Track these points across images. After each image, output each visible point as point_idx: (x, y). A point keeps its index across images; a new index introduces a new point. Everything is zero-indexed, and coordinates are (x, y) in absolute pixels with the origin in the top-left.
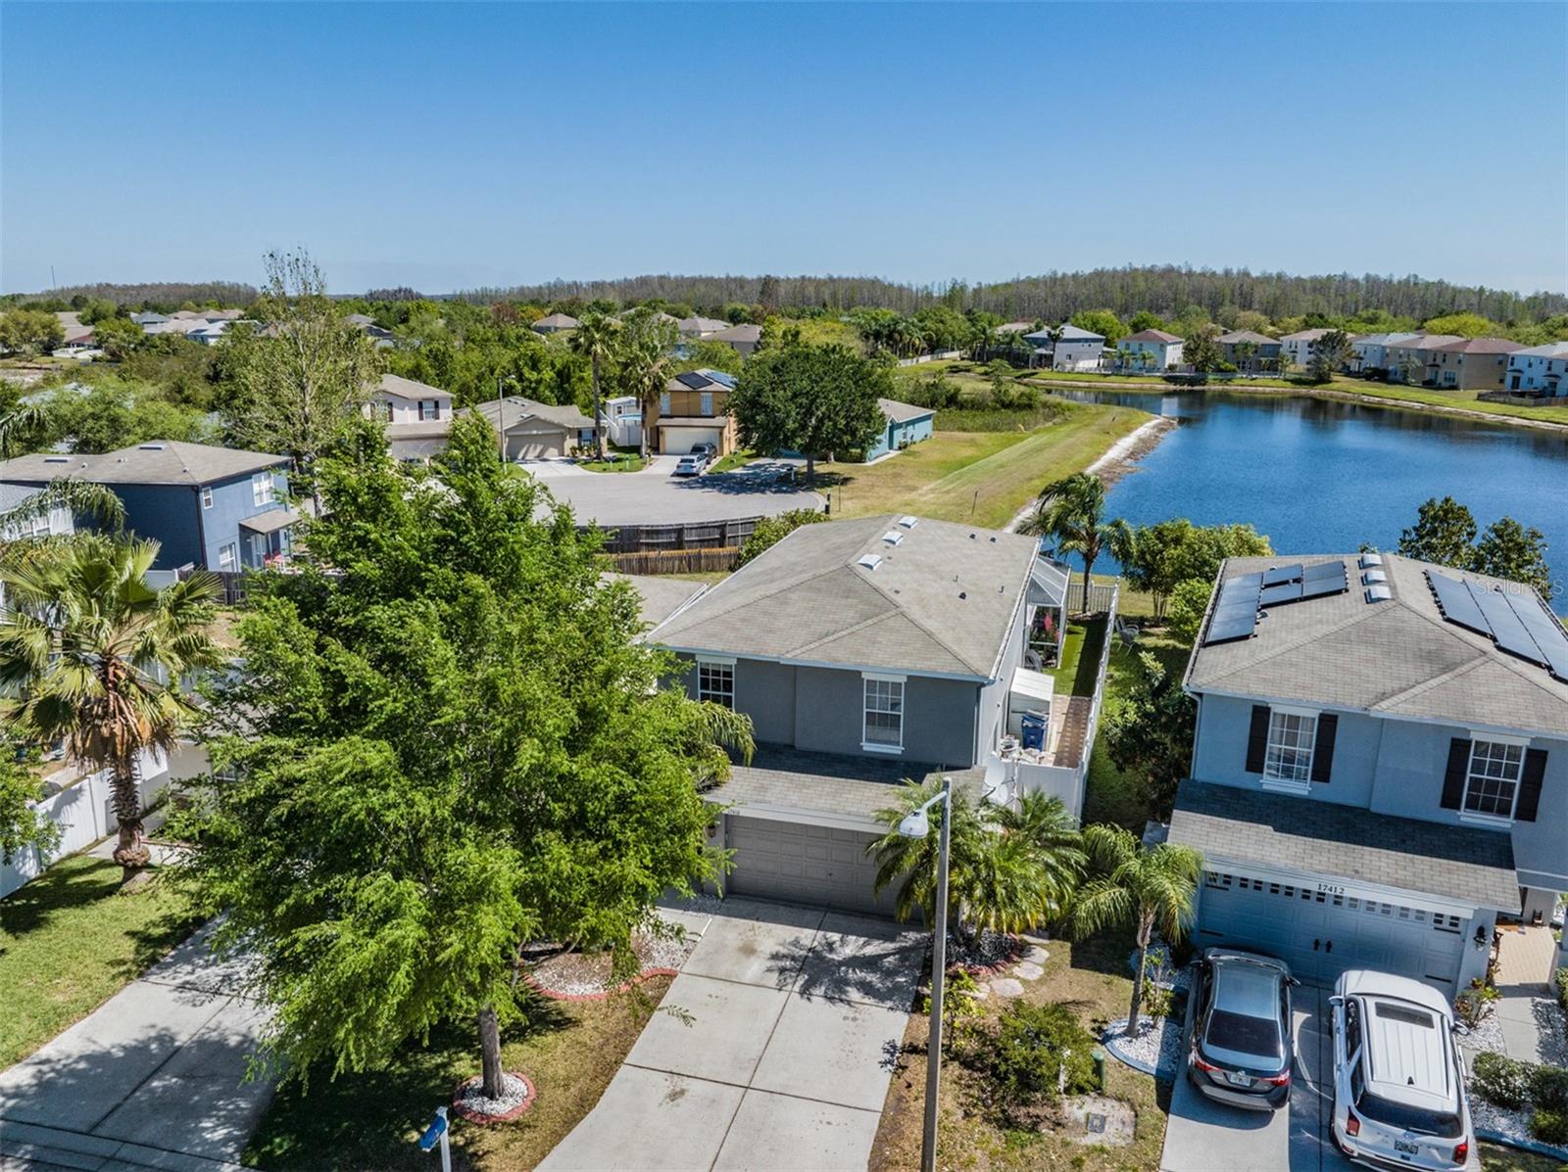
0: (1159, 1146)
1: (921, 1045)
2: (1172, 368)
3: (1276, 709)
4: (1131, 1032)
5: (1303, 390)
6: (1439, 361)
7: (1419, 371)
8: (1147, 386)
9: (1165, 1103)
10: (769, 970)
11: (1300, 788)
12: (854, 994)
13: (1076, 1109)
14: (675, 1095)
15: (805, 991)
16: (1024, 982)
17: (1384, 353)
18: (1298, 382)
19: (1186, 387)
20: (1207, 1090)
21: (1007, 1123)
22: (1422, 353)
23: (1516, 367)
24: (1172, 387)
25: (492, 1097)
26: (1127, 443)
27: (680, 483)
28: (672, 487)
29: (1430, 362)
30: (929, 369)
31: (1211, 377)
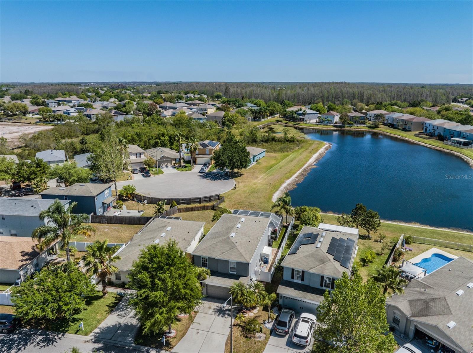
0: (268, 341)
1: (236, 324)
2: (336, 123)
3: (295, 269)
4: (268, 323)
5: (371, 130)
6: (407, 123)
7: (402, 125)
8: (329, 128)
9: (271, 334)
10: (213, 311)
11: (299, 282)
12: (226, 316)
13: (258, 335)
14: (198, 333)
15: (218, 315)
16: (254, 313)
17: (393, 119)
18: (370, 127)
19: (339, 129)
20: (277, 332)
21: (247, 337)
22: (403, 120)
23: (426, 126)
24: (335, 129)
25: (170, 333)
26: (316, 156)
27: (201, 176)
28: (199, 177)
29: (404, 123)
30: (271, 121)
31: (346, 125)
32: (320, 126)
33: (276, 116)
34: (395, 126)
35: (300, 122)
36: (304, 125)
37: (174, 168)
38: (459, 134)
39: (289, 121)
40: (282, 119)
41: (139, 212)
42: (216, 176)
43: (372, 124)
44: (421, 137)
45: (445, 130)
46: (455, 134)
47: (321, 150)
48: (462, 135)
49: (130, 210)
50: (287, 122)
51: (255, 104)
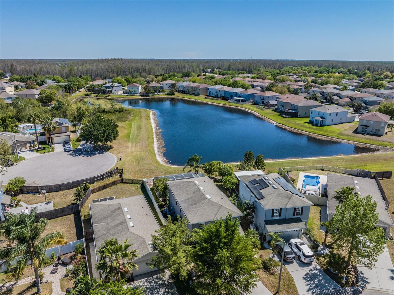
0: (287, 269)
2: (140, 93)
3: (275, 209)
4: (273, 257)
5: (170, 97)
6: (195, 89)
7: (192, 91)
8: (137, 98)
9: (283, 264)
11: (278, 218)
13: (275, 269)
17: (183, 87)
18: (168, 94)
19: (145, 98)
20: (288, 261)
21: (272, 274)
22: (192, 87)
23: (209, 90)
26: (152, 121)
27: (71, 154)
28: (71, 156)
29: (193, 89)
30: (80, 95)
31: (150, 94)
32: (128, 96)
33: (81, 90)
34: (186, 92)
35: (109, 95)
36: (115, 96)
37: (33, 151)
38: (236, 94)
39: (98, 94)
40: (90, 93)
41: (46, 204)
42: (86, 151)
43: (170, 92)
44: (210, 99)
45: (225, 92)
46: (234, 94)
47: (152, 117)
48: (238, 95)
49: (33, 204)
50: (97, 95)
51: (53, 80)
